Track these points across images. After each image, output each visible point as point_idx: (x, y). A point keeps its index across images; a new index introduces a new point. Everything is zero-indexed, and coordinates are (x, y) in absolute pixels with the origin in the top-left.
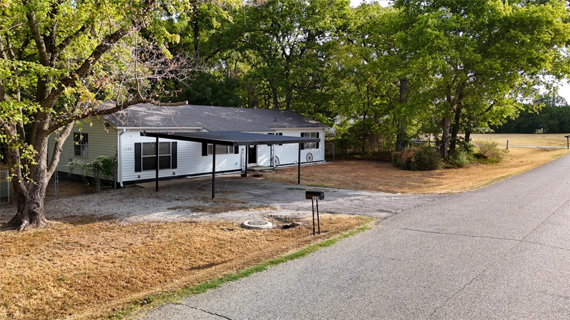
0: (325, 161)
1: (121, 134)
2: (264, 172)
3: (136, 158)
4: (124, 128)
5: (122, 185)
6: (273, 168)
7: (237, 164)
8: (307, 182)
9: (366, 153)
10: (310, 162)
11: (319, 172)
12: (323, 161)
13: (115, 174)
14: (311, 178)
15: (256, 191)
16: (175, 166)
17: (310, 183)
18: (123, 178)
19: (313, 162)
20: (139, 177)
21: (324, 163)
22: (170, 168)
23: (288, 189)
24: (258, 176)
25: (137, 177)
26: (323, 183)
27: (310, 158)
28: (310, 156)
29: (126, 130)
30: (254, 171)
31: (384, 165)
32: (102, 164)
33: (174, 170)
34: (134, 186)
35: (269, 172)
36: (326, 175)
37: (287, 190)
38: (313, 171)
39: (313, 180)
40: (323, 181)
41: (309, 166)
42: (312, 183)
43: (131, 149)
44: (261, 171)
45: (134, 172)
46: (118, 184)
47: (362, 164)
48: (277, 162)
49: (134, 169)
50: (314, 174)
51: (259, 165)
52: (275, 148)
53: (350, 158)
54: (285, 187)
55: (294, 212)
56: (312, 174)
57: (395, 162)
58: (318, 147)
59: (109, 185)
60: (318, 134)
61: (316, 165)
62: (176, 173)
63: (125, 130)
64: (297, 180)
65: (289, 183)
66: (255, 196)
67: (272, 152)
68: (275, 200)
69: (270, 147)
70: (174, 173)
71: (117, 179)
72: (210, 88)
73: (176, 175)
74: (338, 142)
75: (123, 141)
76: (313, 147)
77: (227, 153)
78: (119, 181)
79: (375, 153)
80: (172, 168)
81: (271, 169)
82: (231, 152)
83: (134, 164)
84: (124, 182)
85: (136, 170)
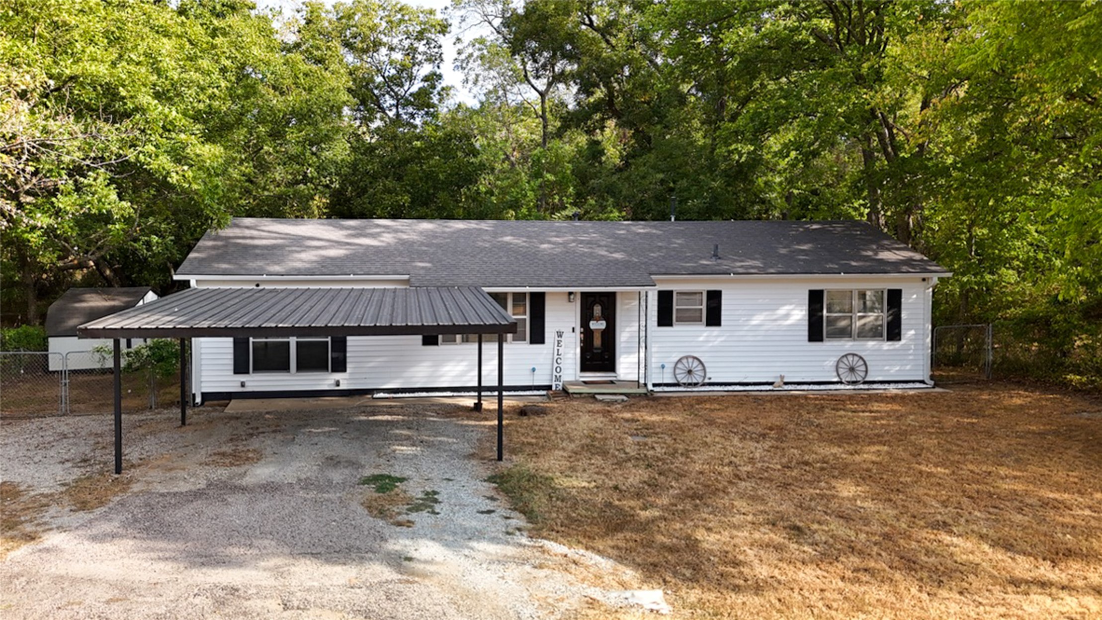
0: (934, 384)
3: (235, 343)
4: (193, 279)
5: (198, 400)
7: (533, 370)
10: (856, 383)
12: (922, 382)
16: (340, 366)
18: (204, 384)
19: (868, 383)
20: (243, 384)
21: (930, 386)
22: (327, 370)
25: (239, 384)
27: (851, 369)
28: (852, 363)
29: (198, 281)
33: (338, 376)
45: (232, 373)
46: (191, 397)
48: (698, 373)
49: (232, 368)
51: (619, 378)
58: (894, 332)
60: (895, 294)
62: (342, 382)
69: (666, 328)
70: (337, 384)
76: (873, 333)
78: (192, 391)
80: (334, 370)
83: (231, 356)
84: (203, 394)
85: (237, 371)
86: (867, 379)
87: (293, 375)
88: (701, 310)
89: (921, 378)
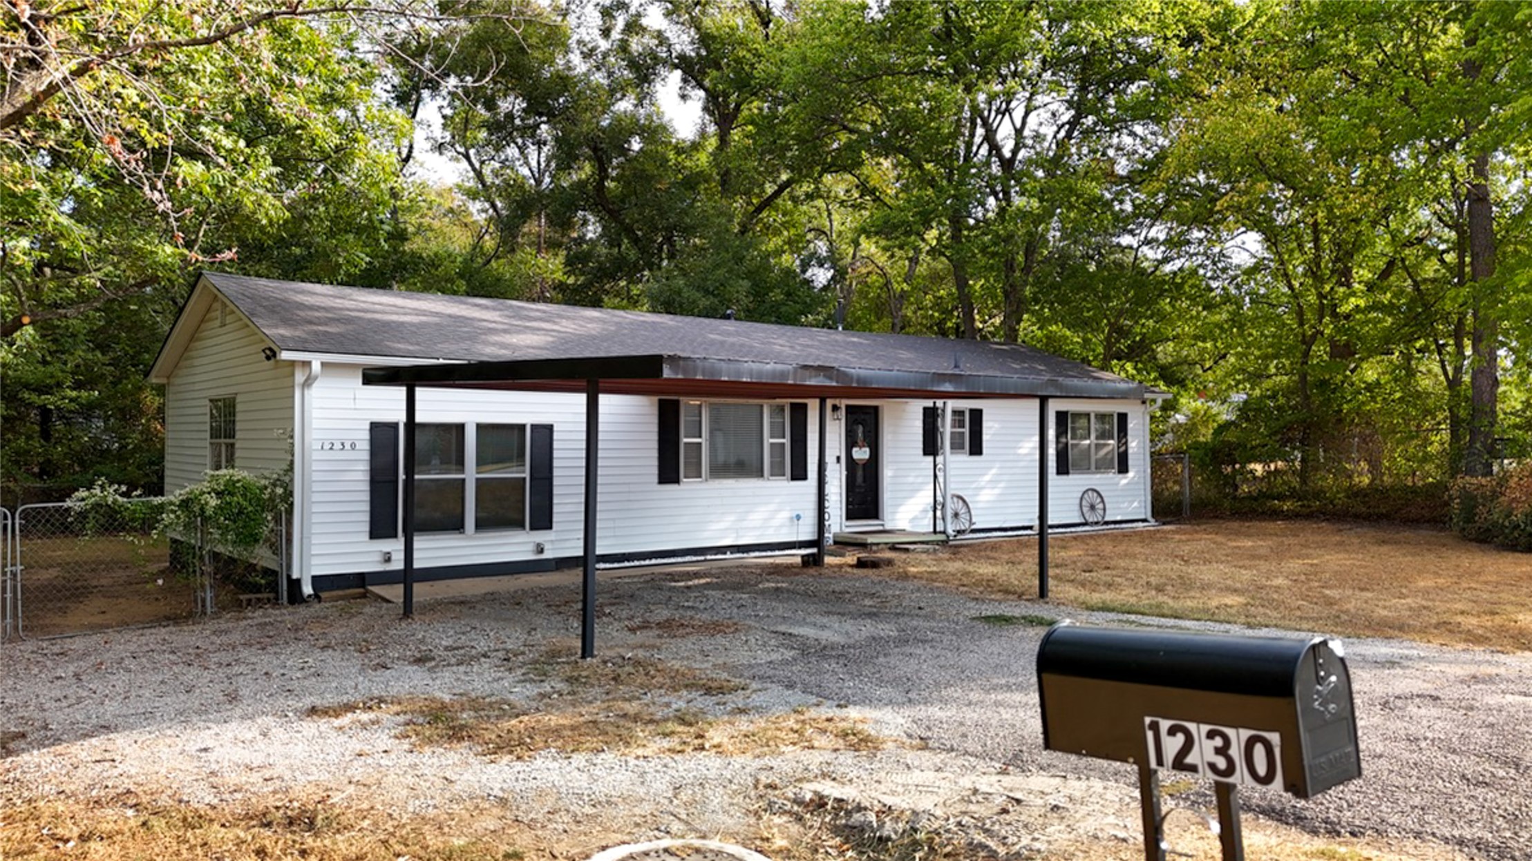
0: (1153, 522)
1: (308, 383)
2: (907, 550)
3: (374, 482)
4: (316, 360)
5: (307, 589)
6: (942, 537)
7: (798, 517)
8: (1083, 594)
9: (1318, 494)
10: (1097, 523)
11: (1134, 556)
12: (1144, 520)
13: (282, 543)
14: (1102, 576)
15: (823, 627)
16: (544, 521)
17: (1096, 598)
18: (314, 561)
19: (1107, 523)
20: (384, 558)
21: (1152, 525)
22: (522, 526)
23: (987, 619)
24: (875, 565)
25: (379, 558)
26: (1161, 598)
27: (1092, 507)
28: (1092, 500)
29: (323, 364)
30: (863, 546)
31: (1408, 534)
32: (214, 502)
33: (541, 536)
34: (364, 596)
35: (926, 552)
36: (1169, 566)
37: (980, 625)
38: (1107, 548)
39: (1109, 586)
40: (1160, 589)
41: (1091, 537)
42: (1108, 596)
43: (353, 446)
44: (893, 547)
45: (366, 537)
46: (295, 585)
47: (1310, 533)
48: (964, 517)
49: (366, 528)
50: (1113, 563)
51: (888, 527)
52: (950, 466)
53: (1255, 511)
54: (974, 609)
55: (988, 783)
56: (1104, 563)
57: (1469, 519)
58: (1123, 468)
59: (257, 588)
60: (1123, 418)
61: (1119, 531)
62: (547, 547)
63: (316, 366)
64: (1037, 582)
65: (999, 596)
66: (806, 650)
67: (941, 479)
68: (895, 682)
69: (931, 458)
70: (540, 550)
71: (289, 566)
72: (746, 284)
73: (547, 555)
74: (1201, 452)
75: (315, 414)
77: (762, 475)
78: (295, 576)
79: (1356, 493)
80: (530, 527)
81: (937, 543)
82: (777, 471)
83: (366, 507)
84: (316, 580)
85: (375, 534)
86: (1107, 519)
87: (470, 538)
88: (963, 433)
89: (1143, 517)
